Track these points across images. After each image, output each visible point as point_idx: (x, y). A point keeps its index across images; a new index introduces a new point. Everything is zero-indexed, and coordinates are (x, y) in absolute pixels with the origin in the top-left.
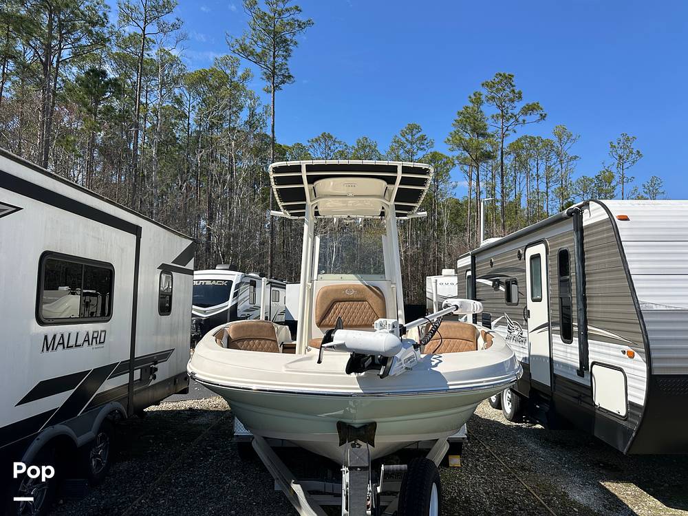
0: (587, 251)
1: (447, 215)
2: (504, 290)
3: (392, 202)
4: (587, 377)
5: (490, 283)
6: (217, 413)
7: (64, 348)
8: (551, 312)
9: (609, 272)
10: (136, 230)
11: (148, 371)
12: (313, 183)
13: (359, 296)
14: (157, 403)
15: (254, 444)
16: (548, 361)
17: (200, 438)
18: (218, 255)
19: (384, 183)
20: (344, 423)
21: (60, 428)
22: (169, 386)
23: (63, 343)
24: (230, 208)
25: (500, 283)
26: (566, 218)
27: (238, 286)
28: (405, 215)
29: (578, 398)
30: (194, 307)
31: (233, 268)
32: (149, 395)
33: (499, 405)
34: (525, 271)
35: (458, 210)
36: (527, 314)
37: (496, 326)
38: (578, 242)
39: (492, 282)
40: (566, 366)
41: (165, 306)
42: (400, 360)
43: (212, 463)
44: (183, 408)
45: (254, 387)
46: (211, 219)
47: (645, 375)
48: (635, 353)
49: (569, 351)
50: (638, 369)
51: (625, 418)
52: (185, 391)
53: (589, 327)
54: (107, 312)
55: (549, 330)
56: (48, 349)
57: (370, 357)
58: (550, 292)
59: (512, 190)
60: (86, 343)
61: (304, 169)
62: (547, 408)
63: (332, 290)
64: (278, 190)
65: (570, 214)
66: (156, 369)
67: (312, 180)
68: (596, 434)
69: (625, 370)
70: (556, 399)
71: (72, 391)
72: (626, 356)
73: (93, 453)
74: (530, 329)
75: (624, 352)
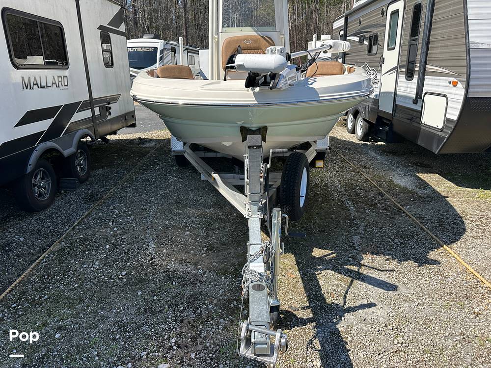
2: (367, 44)
4: (420, 103)
6: (159, 141)
7: (39, 88)
8: (400, 57)
9: (452, 18)
11: (105, 108)
13: (255, 45)
14: (115, 133)
15: (186, 155)
16: (393, 95)
17: (149, 155)
18: (144, 27)
20: (245, 127)
21: (49, 144)
22: (122, 121)
23: (37, 84)
25: (365, 38)
29: (411, 120)
30: (131, 69)
32: (108, 128)
33: (353, 131)
34: (385, 25)
36: (382, 61)
39: (358, 38)
40: (405, 97)
42: (285, 77)
43: (159, 169)
44: (134, 138)
47: (462, 98)
48: (459, 82)
49: (409, 86)
50: (458, 95)
51: (442, 130)
52: (134, 125)
53: (427, 66)
55: (397, 72)
56: (27, 89)
57: (263, 76)
58: (402, 42)
60: (54, 86)
62: (387, 128)
63: (234, 40)
66: (110, 108)
68: (419, 143)
69: (448, 96)
70: (394, 122)
71: (52, 120)
72: (451, 85)
73: (76, 162)
74: (383, 73)
75: (450, 83)
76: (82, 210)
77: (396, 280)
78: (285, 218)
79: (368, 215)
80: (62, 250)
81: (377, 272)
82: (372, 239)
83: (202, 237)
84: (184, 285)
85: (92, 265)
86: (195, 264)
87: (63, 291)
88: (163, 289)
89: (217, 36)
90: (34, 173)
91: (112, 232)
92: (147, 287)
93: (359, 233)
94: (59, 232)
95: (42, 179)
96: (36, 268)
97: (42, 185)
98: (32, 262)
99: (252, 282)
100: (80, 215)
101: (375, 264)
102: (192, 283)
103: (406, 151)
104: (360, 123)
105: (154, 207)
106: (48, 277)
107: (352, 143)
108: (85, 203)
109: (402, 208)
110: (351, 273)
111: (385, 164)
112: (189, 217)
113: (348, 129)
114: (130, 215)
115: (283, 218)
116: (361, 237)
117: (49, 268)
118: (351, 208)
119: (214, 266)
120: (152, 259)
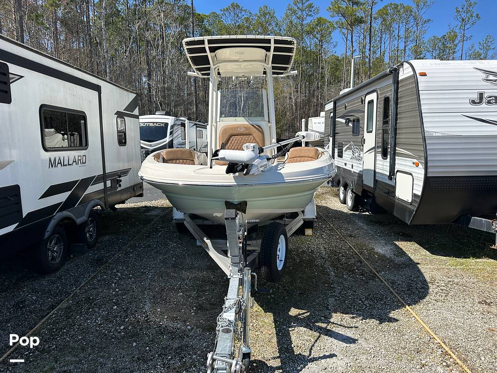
0: (400, 97)
1: (328, 69)
2: (352, 126)
3: (270, 65)
4: (393, 180)
5: (344, 121)
6: (163, 209)
7: (61, 166)
8: (377, 139)
9: (410, 111)
10: (97, 88)
11: (116, 182)
12: (214, 52)
13: (247, 132)
14: (123, 202)
15: (185, 223)
16: (373, 173)
17: (153, 222)
18: (157, 104)
19: (264, 51)
20: (229, 202)
22: (130, 191)
23: (61, 163)
24: (163, 66)
25: (350, 121)
26: (389, 75)
27: (172, 127)
28: (282, 73)
29: (388, 193)
30: (142, 141)
31: (168, 114)
32: (118, 197)
33: (344, 202)
34: (364, 112)
35: (337, 65)
36: (363, 141)
37: (345, 151)
38: (394, 91)
39: (345, 120)
40: (382, 174)
41: (122, 140)
42: (257, 166)
45: (180, 183)
46: (149, 76)
47: (423, 176)
48: (419, 163)
49: (384, 164)
50: (419, 173)
51: (411, 204)
52: (141, 195)
53: (396, 148)
54: (84, 144)
55: (375, 151)
56: (52, 167)
58: (377, 126)
59: (378, 48)
60: (75, 163)
61: (206, 42)
62: (371, 200)
63: (229, 128)
64: (191, 58)
65: (391, 72)
66: (121, 181)
67: (212, 50)
68: (395, 214)
69: (413, 174)
70: (376, 194)
71: (70, 192)
72: (414, 166)
73: (87, 229)
74: (364, 152)
75: (414, 163)
76: (88, 273)
77: (359, 336)
78: (254, 276)
79: (345, 279)
80: (69, 308)
81: (344, 329)
82: (344, 301)
83: (193, 297)
84: (173, 338)
85: (95, 321)
86: (185, 321)
87: (69, 342)
88: (155, 342)
89: (215, 124)
90: (49, 239)
91: (114, 293)
92: (142, 339)
93: (334, 295)
94: (67, 292)
95: (56, 244)
96: (46, 323)
97: (55, 250)
98: (43, 317)
99: (222, 327)
100: (86, 277)
101: (344, 323)
102: (180, 337)
103: (391, 221)
104: (350, 194)
105: (153, 271)
106: (56, 330)
107: (343, 212)
108: (91, 267)
109: (378, 274)
110: (321, 330)
111: (369, 233)
112: (184, 280)
113: (340, 199)
114: (131, 278)
115: (253, 277)
116: (336, 300)
117: (57, 323)
118: (332, 273)
119: (201, 323)
120: (147, 316)
